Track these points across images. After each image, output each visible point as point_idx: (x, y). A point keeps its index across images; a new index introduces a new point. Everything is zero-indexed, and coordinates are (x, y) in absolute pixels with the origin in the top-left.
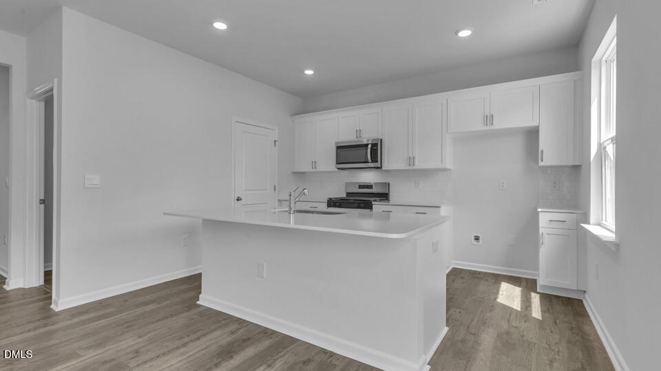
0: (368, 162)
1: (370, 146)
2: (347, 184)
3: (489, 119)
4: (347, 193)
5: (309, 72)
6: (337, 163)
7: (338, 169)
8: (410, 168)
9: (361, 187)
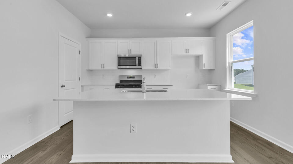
0: (136, 66)
1: (137, 58)
2: (121, 76)
3: (187, 51)
4: (120, 81)
5: (110, 15)
6: (118, 66)
7: (118, 68)
8: (156, 69)
9: (128, 77)
